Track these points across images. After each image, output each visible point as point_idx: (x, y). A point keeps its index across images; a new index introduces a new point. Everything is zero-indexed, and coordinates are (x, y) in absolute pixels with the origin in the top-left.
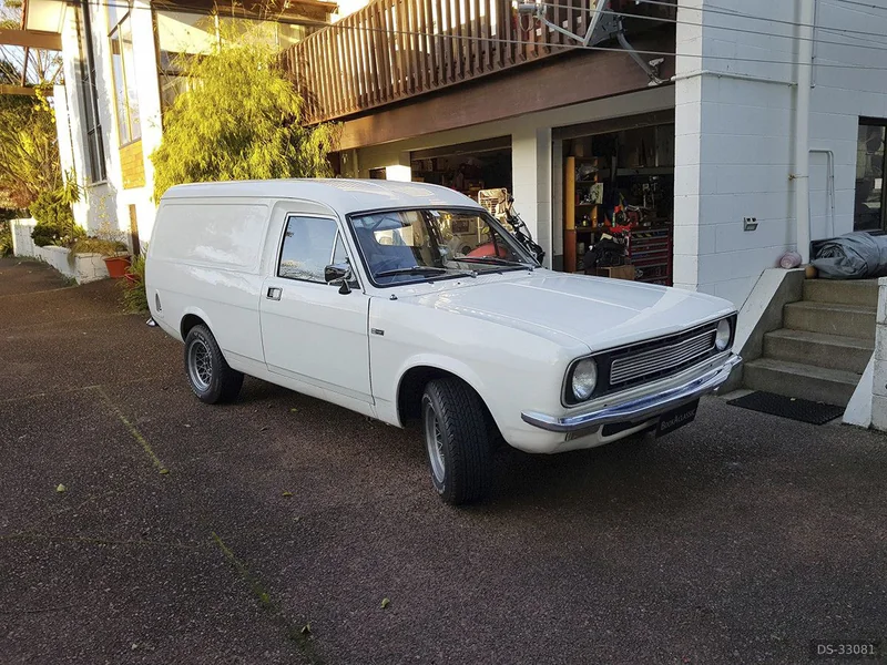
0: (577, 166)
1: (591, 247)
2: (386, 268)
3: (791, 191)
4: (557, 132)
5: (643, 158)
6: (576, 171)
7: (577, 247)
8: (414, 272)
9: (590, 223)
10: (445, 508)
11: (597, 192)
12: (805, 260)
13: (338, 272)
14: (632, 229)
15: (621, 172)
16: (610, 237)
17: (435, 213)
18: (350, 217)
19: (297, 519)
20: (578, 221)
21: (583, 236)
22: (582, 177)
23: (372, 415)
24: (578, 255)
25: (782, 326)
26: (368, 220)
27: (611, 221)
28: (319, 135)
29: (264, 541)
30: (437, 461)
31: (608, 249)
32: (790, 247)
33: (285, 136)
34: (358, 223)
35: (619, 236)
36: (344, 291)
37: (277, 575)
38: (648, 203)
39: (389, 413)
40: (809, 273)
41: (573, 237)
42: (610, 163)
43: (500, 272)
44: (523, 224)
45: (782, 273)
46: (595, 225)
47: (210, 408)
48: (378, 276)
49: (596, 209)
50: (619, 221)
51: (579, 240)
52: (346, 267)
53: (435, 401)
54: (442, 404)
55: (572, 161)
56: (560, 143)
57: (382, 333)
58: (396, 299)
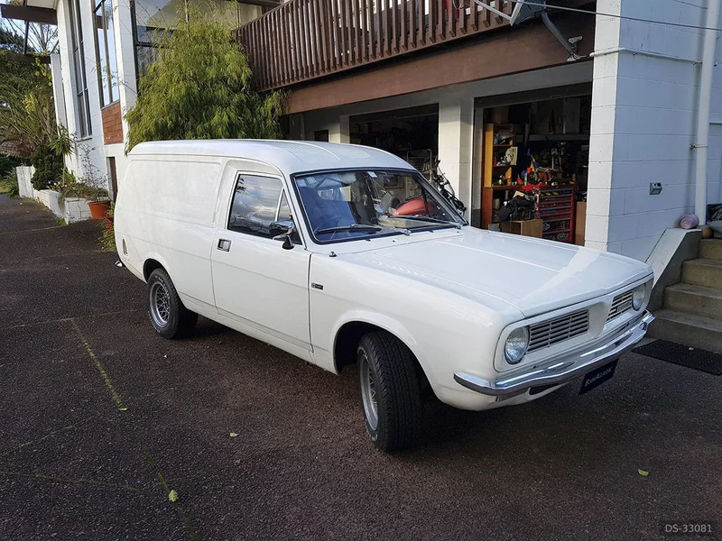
0: (495, 132)
1: (505, 203)
2: (326, 225)
3: (692, 160)
4: (479, 101)
5: (553, 125)
6: (494, 136)
7: (494, 203)
8: (352, 230)
9: (505, 182)
10: (377, 454)
11: (511, 156)
12: (702, 221)
13: (283, 229)
14: (542, 188)
15: (533, 138)
16: (522, 195)
17: (372, 175)
18: (294, 177)
19: (238, 461)
20: (495, 179)
21: (498, 194)
22: (500, 141)
23: (310, 361)
24: (493, 209)
25: (681, 280)
26: (311, 180)
27: (523, 180)
28: (270, 102)
29: (205, 484)
30: (371, 409)
31: (518, 205)
32: (689, 208)
34: (302, 183)
35: (530, 194)
36: (287, 246)
37: (217, 524)
38: (555, 165)
39: (326, 361)
40: (706, 233)
41: (490, 193)
42: (524, 130)
43: (431, 229)
44: (448, 183)
45: (681, 234)
46: (509, 183)
47: (168, 342)
48: (318, 233)
49: (510, 170)
50: (531, 180)
51: (495, 197)
52: (288, 224)
53: (369, 353)
54: (376, 359)
55: (491, 127)
56: (481, 111)
57: (321, 288)
58: (335, 256)
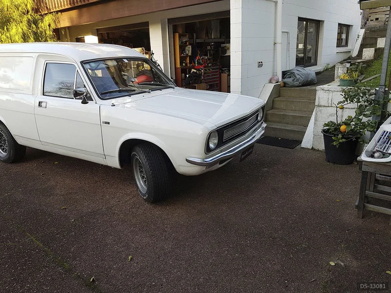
0: (180, 37)
1: (188, 76)
2: (105, 89)
3: (275, 49)
4: (170, 21)
5: (207, 33)
6: (179, 39)
7: (182, 76)
8: (120, 91)
9: (186, 64)
10: (147, 205)
11: (189, 50)
12: (280, 79)
13: (80, 92)
14: (204, 67)
15: (198, 41)
16: (195, 71)
17: (126, 61)
18: (83, 63)
19: (73, 220)
20: (181, 63)
21: (184, 71)
22: (182, 42)
23: (105, 164)
24: (182, 79)
25: (272, 108)
26: (93, 65)
27: (195, 64)
28: (48, 19)
29: (57, 234)
30: (141, 184)
31: (194, 76)
32: (274, 74)
33: (29, 20)
34: (87, 66)
35: (199, 70)
36: (84, 102)
37: (70, 252)
38: (210, 55)
39: (114, 162)
40: (282, 85)
41: (180, 71)
42: (193, 37)
43: (160, 90)
44: (159, 65)
45: (272, 86)
46: (188, 65)
47: (9, 165)
48: (102, 94)
49: (188, 58)
50: (199, 63)
51: (182, 72)
52: (83, 89)
53: (140, 156)
54: (144, 157)
55: (177, 35)
56: (171, 26)
57: (109, 123)
58: (114, 105)
